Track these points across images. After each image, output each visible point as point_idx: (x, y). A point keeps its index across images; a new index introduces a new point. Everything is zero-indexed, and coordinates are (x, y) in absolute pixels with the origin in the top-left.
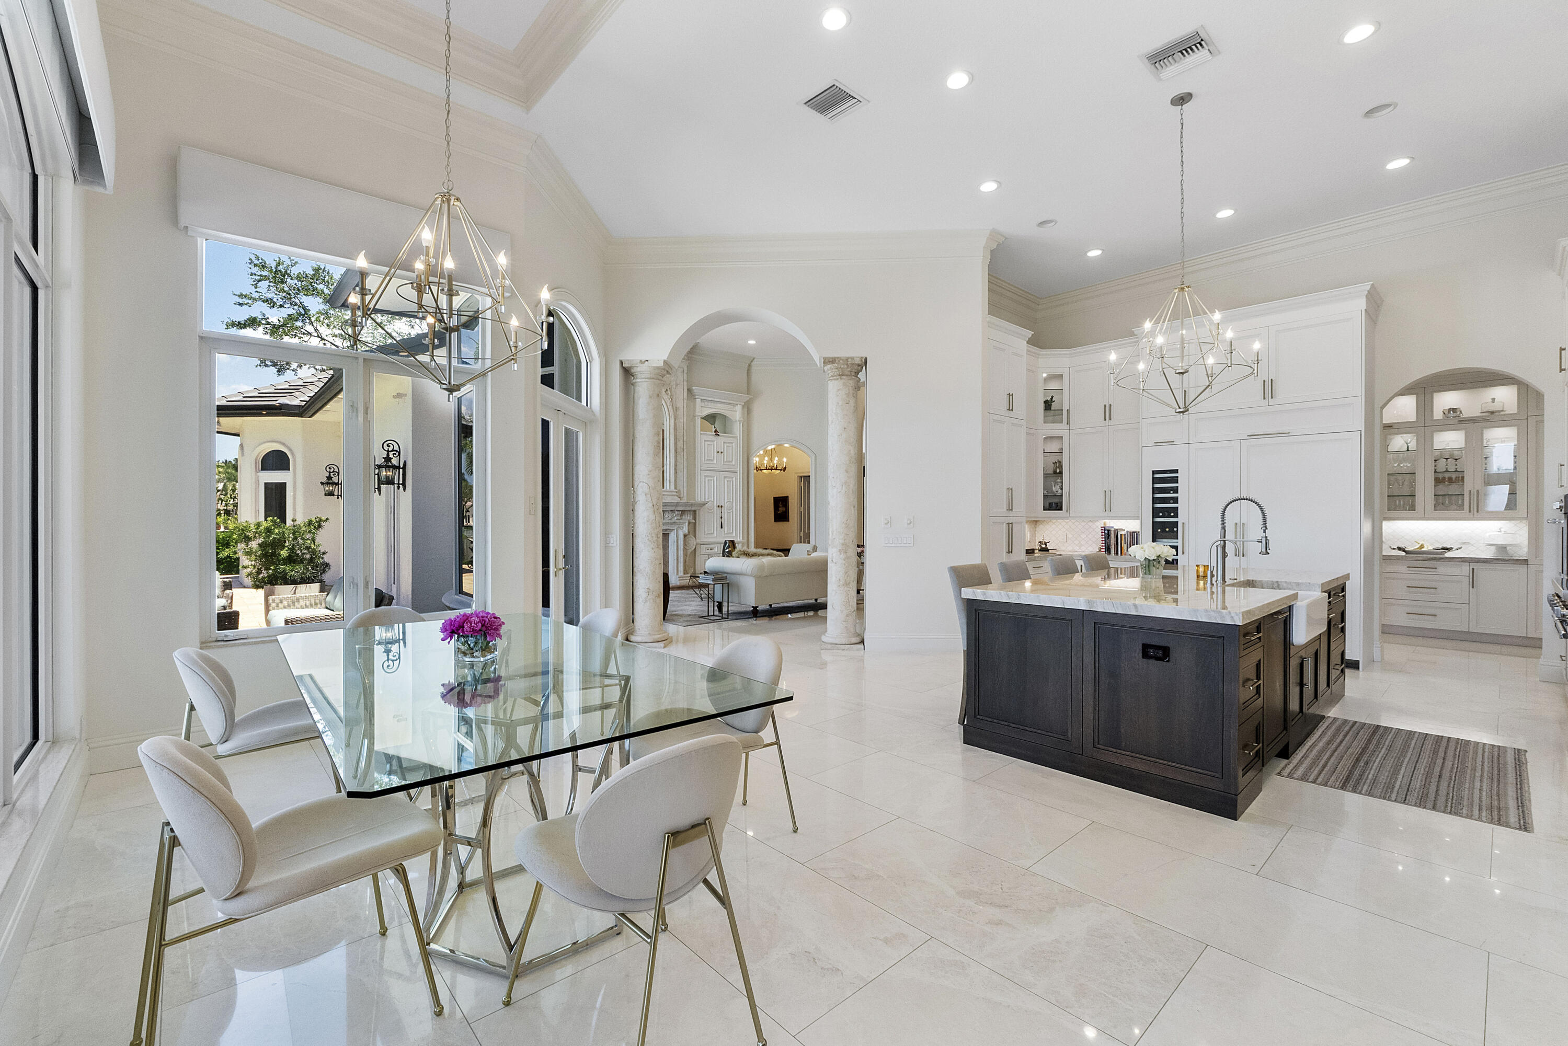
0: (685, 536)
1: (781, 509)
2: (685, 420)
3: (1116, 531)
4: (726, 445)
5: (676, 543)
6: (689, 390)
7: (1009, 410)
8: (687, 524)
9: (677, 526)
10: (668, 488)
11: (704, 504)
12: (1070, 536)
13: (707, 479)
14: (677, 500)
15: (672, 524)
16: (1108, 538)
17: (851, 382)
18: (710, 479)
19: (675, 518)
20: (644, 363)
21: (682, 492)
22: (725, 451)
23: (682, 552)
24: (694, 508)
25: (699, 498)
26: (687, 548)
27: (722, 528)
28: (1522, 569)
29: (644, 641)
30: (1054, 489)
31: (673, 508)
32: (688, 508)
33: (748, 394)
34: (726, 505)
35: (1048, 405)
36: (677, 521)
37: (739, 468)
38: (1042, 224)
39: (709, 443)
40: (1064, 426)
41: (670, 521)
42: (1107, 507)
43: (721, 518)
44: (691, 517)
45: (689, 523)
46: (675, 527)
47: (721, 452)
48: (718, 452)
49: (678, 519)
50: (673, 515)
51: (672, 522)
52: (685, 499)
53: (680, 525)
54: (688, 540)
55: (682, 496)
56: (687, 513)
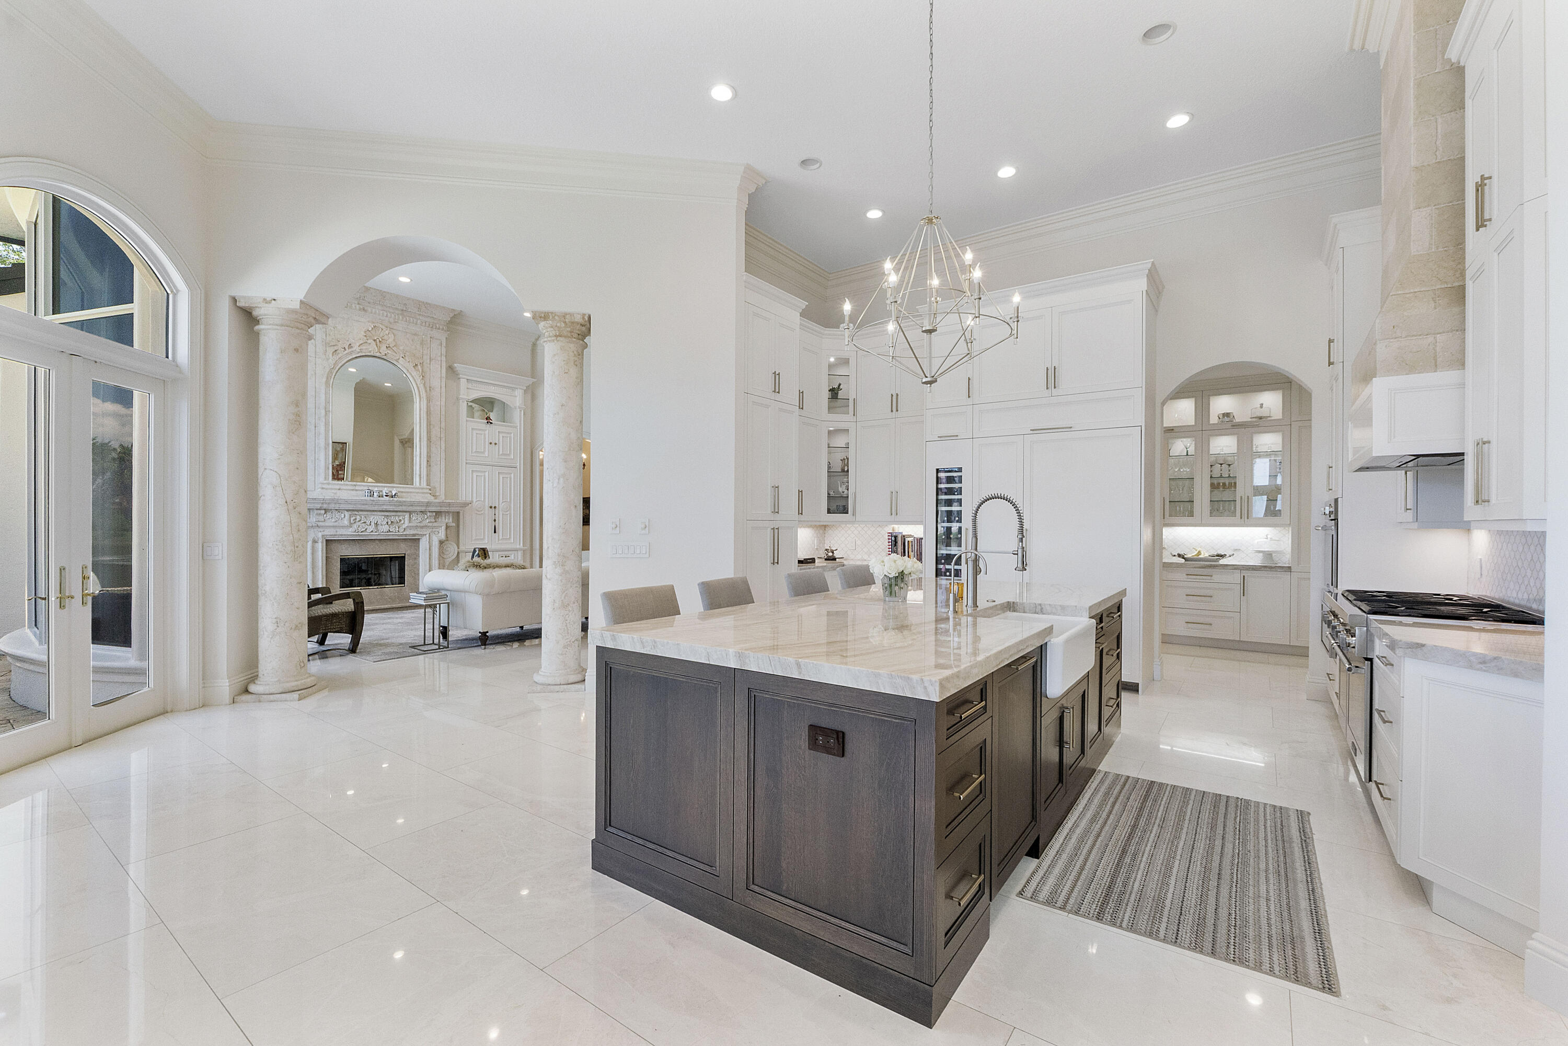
0: (441, 542)
2: (443, 403)
3: (904, 537)
4: (501, 435)
5: (428, 551)
6: (451, 369)
7: (775, 391)
8: (444, 528)
9: (431, 530)
10: (418, 484)
11: (466, 505)
12: (859, 542)
13: (475, 475)
14: (430, 498)
15: (422, 527)
16: (895, 545)
17: (572, 345)
18: (479, 474)
19: (428, 521)
20: (270, 302)
21: (438, 489)
22: (501, 440)
23: (437, 562)
24: (453, 509)
25: (463, 498)
26: (445, 557)
27: (495, 532)
28: (1286, 576)
29: (267, 692)
30: (840, 490)
31: (423, 509)
32: (444, 509)
33: (532, 378)
34: (501, 506)
35: (834, 393)
36: (429, 525)
37: (519, 462)
38: (804, 163)
39: (478, 432)
40: (849, 418)
41: (419, 524)
42: (894, 511)
43: (495, 520)
44: (451, 520)
45: (447, 527)
46: (427, 532)
47: (496, 444)
48: (491, 443)
49: (431, 522)
50: (424, 517)
51: (422, 525)
52: (442, 498)
53: (434, 530)
54: (445, 547)
55: (439, 493)
56: (444, 515)
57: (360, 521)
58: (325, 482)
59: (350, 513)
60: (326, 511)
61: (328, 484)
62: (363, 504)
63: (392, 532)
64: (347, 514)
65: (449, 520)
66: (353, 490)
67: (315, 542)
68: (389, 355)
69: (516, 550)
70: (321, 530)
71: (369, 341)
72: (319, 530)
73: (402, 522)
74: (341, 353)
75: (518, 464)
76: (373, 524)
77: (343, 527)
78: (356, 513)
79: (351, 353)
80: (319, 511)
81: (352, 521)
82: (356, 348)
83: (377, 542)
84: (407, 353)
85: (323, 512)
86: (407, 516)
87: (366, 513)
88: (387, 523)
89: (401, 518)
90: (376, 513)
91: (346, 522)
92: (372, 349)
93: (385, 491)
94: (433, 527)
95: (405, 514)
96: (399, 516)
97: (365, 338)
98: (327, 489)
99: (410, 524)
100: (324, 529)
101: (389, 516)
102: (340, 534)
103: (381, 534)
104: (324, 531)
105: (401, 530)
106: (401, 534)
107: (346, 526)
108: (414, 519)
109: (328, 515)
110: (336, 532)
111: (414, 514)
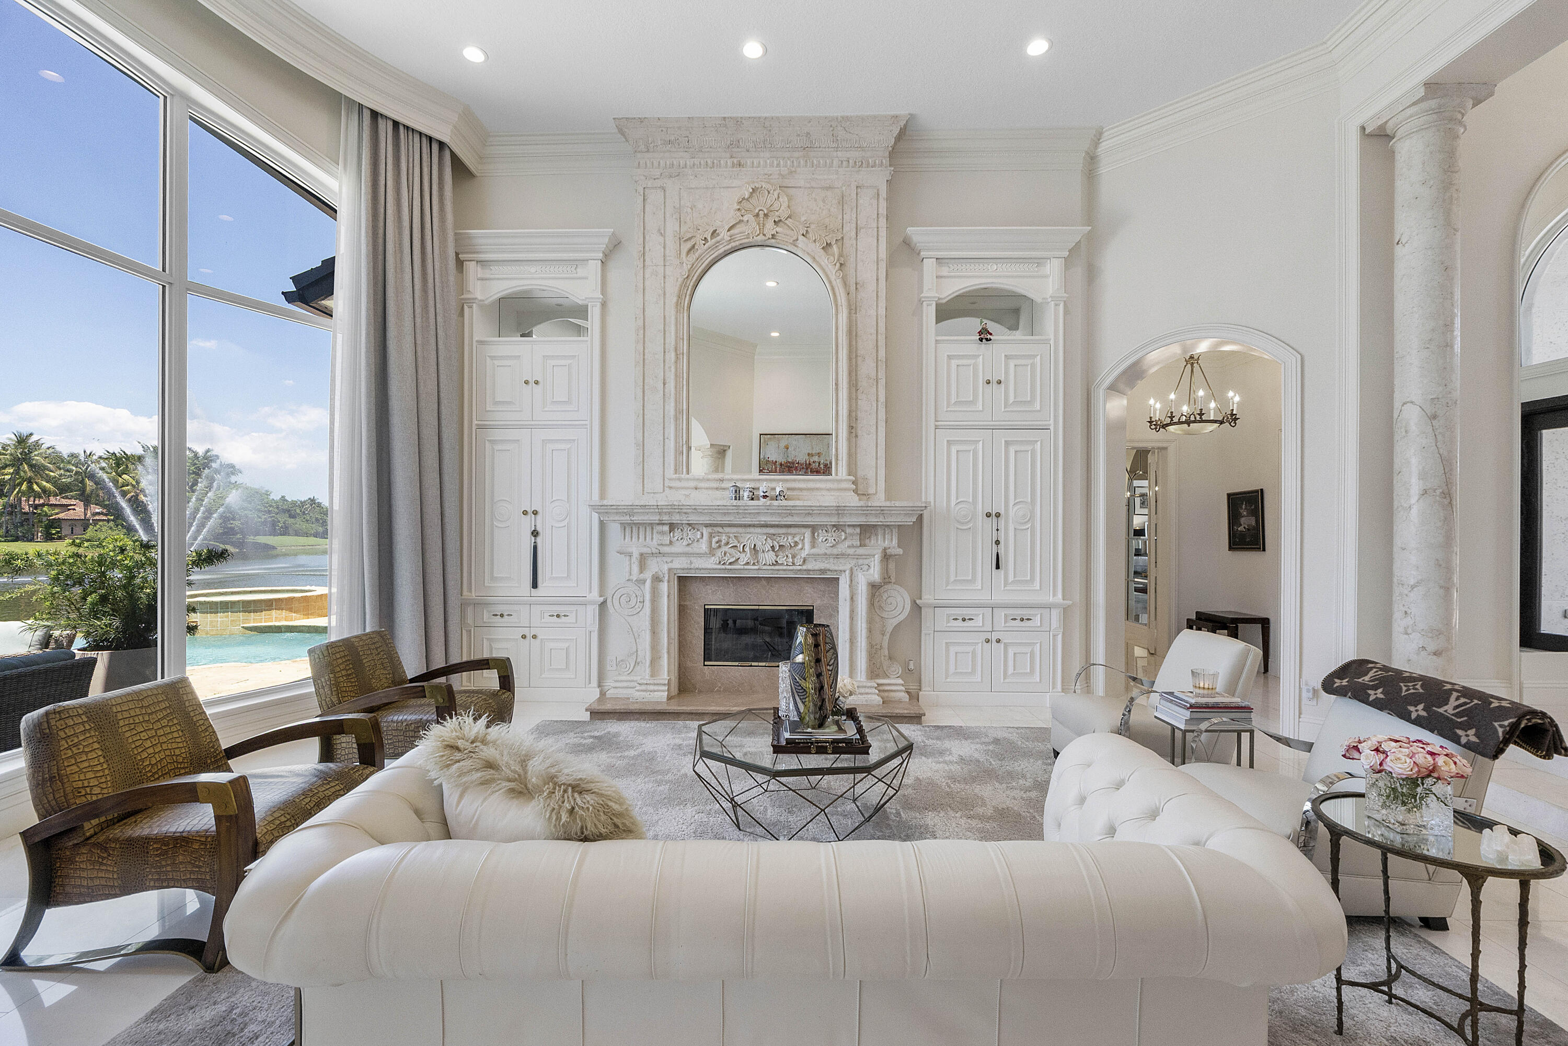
0: (875, 587)
1: (1246, 521)
2: (882, 311)
4: (1012, 363)
5: (848, 603)
6: (898, 239)
8: (878, 558)
9: (853, 562)
10: (834, 473)
11: (914, 510)
13: (954, 449)
14: (853, 500)
15: (837, 557)
18: (965, 448)
19: (847, 543)
21: (872, 481)
22: (1012, 377)
23: (865, 625)
24: (901, 520)
25: (928, 496)
26: (885, 615)
27: (998, 567)
31: (834, 520)
32: (880, 520)
33: (1085, 227)
34: (1011, 513)
36: (851, 551)
37: (1054, 418)
39: (961, 362)
41: (828, 552)
43: (997, 542)
44: (895, 542)
45: (886, 557)
46: (846, 565)
47: (999, 382)
48: (988, 382)
49: (853, 546)
50: (839, 537)
51: (835, 551)
52: (880, 500)
53: (861, 562)
54: (885, 596)
55: (872, 490)
56: (880, 532)
57: (727, 543)
58: (674, 476)
59: (710, 530)
60: (672, 527)
61: (680, 480)
62: (725, 514)
63: (782, 564)
64: (706, 531)
65: (891, 543)
66: (717, 489)
67: (657, 579)
68: (779, 237)
69: (1049, 607)
70: (669, 560)
71: (745, 218)
72: (665, 559)
73: (800, 546)
74: (701, 248)
75: (1052, 422)
76: (747, 549)
77: (700, 555)
78: (720, 529)
79: (715, 246)
80: (660, 528)
81: (714, 545)
82: (724, 235)
83: (764, 582)
84: (813, 226)
85: (666, 528)
86: (808, 533)
87: (734, 530)
88: (773, 547)
89: (797, 539)
90: (752, 530)
91: (703, 547)
92: (750, 229)
93: (763, 487)
94: (859, 557)
95: (803, 530)
96: (794, 535)
97: (739, 214)
98: (677, 489)
99: (814, 551)
100: (671, 559)
101: (774, 535)
102: (697, 566)
103: (765, 567)
104: (672, 562)
105: (798, 561)
106: (799, 568)
107: (706, 553)
108: (820, 540)
109: (676, 534)
110: (691, 563)
111: (820, 531)
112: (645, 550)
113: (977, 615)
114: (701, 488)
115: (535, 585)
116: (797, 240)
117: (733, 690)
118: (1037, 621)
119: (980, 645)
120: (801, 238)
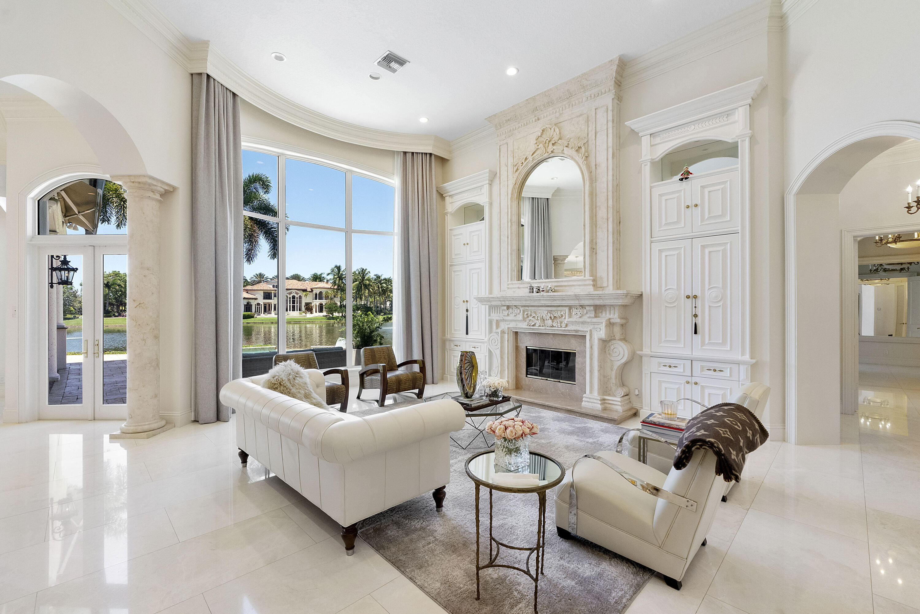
0: (604, 341)
4: (708, 191)
5: (590, 349)
8: (604, 324)
9: (591, 327)
10: (585, 276)
13: (663, 255)
14: (592, 291)
15: (583, 323)
18: (672, 254)
19: (588, 315)
22: (706, 200)
26: (612, 359)
27: (696, 332)
34: (707, 295)
36: (590, 320)
39: (669, 197)
41: (578, 321)
43: (696, 316)
44: (616, 315)
45: (610, 324)
46: (588, 328)
47: (697, 206)
48: (688, 207)
49: (591, 318)
50: (583, 312)
51: (581, 320)
52: (609, 291)
53: (596, 326)
54: (612, 347)
55: (605, 285)
56: (608, 309)
57: (531, 315)
60: (508, 307)
61: (513, 284)
63: (555, 327)
64: (522, 309)
65: (614, 316)
66: (527, 287)
67: (503, 332)
70: (508, 323)
71: (539, 147)
72: (507, 323)
73: (564, 317)
74: (521, 168)
75: (739, 228)
76: (539, 319)
78: (527, 308)
79: (527, 165)
80: (503, 308)
82: (530, 158)
83: (552, 336)
84: (571, 140)
85: (505, 308)
86: (567, 309)
87: (533, 308)
88: (551, 318)
89: (562, 313)
90: (540, 308)
91: (520, 317)
92: (541, 152)
94: (594, 323)
95: (564, 308)
96: (561, 311)
97: (536, 145)
98: (512, 288)
99: (570, 320)
100: (509, 322)
101: (552, 311)
102: (519, 327)
103: (548, 328)
104: (509, 324)
105: (563, 325)
106: (564, 329)
107: (521, 320)
108: (573, 314)
109: (510, 311)
110: (517, 325)
111: (574, 309)
112: (498, 318)
113: (680, 364)
114: (521, 288)
115: (467, 333)
116: (563, 150)
117: (538, 391)
118: (727, 373)
119: (683, 384)
120: (565, 149)
